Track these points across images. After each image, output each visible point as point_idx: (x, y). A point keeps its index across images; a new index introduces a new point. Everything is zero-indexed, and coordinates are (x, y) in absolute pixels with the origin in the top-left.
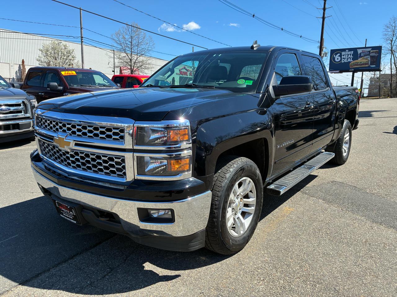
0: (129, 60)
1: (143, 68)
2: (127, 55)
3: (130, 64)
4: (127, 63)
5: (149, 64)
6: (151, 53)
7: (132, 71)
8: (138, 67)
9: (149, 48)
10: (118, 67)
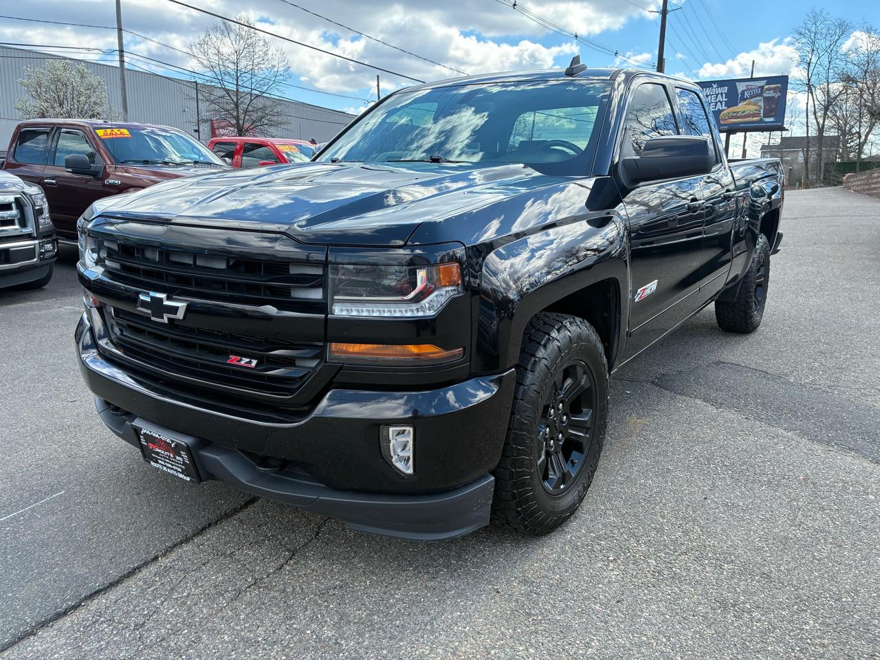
0: (233, 106)
1: (267, 124)
2: (228, 94)
3: (235, 114)
4: (228, 111)
5: (279, 114)
6: (282, 88)
7: (241, 131)
8: (254, 122)
9: (277, 78)
10: (206, 121)
